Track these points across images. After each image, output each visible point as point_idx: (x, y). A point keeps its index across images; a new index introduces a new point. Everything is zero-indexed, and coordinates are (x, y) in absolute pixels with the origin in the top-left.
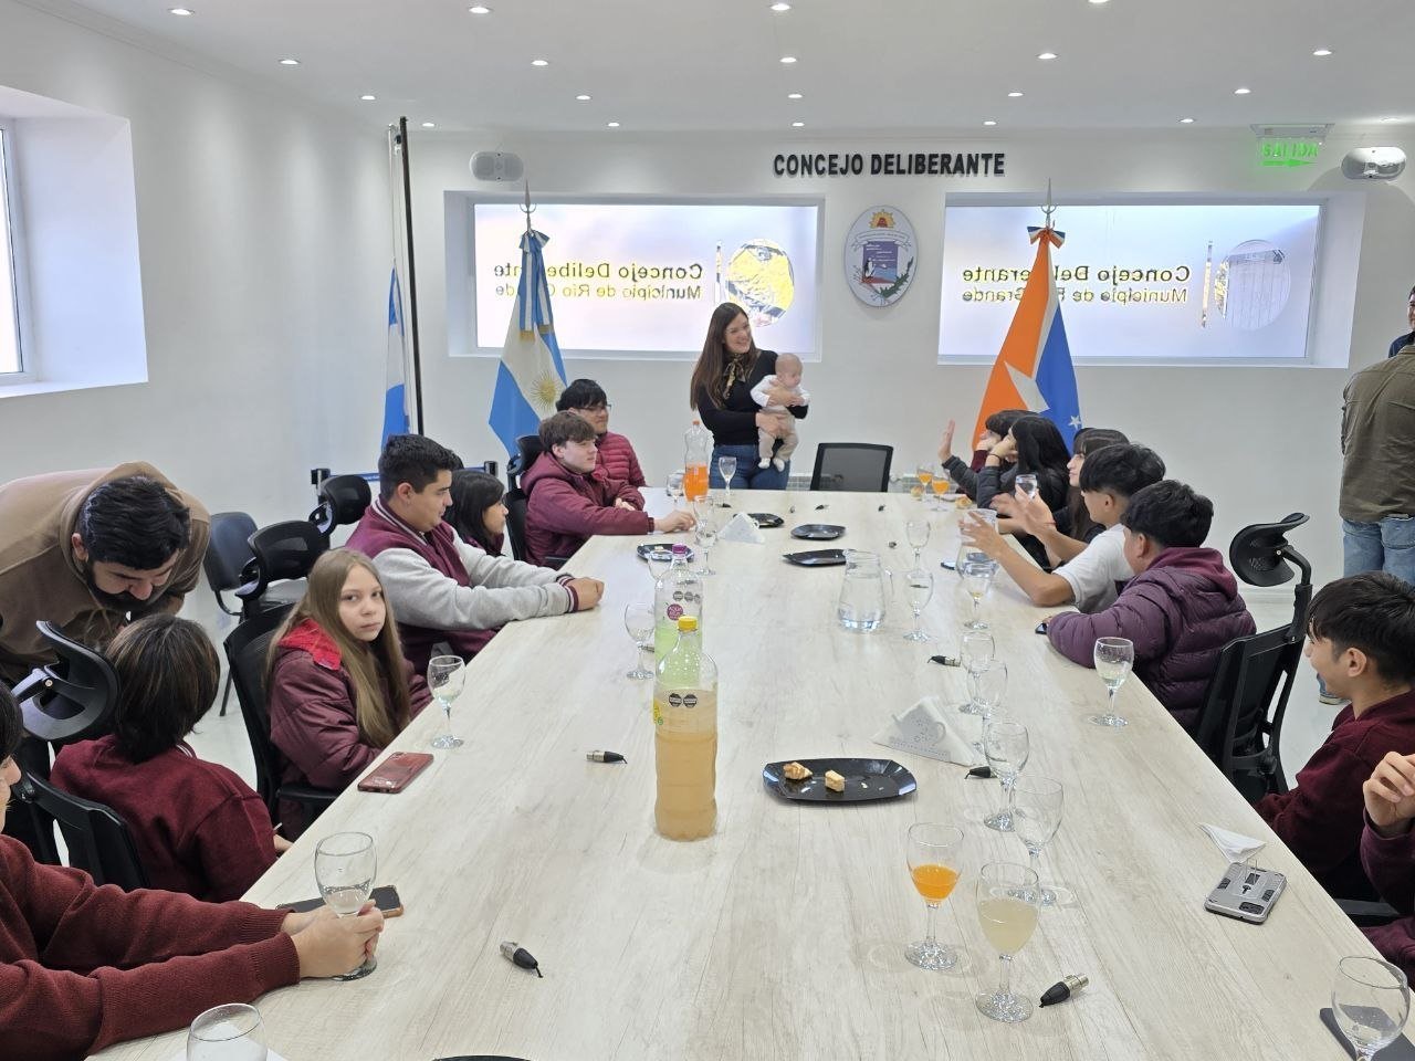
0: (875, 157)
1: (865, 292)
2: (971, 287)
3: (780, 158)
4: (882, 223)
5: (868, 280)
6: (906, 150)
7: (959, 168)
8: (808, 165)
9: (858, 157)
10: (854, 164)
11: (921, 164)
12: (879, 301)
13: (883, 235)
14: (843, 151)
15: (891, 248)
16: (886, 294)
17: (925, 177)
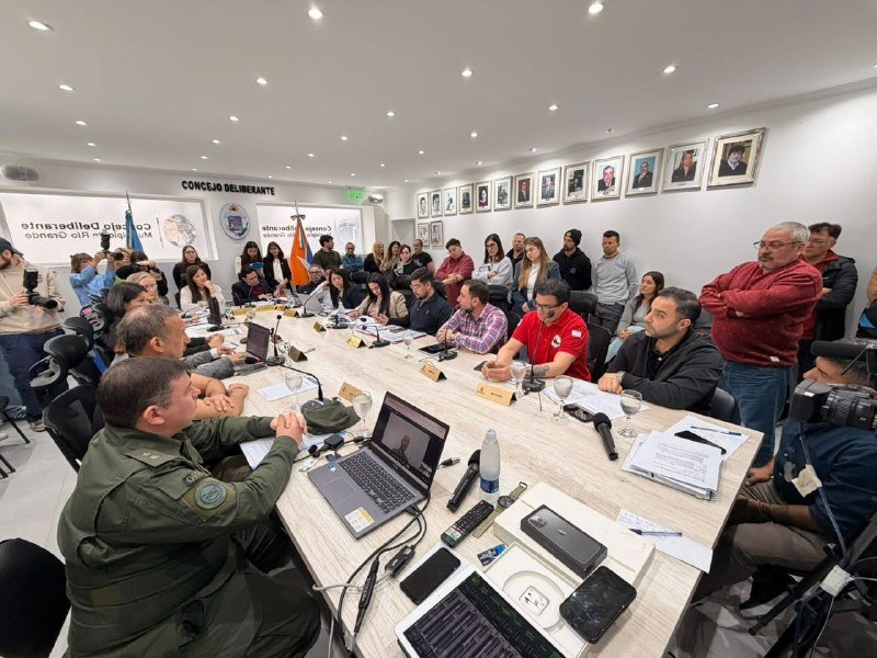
0: (226, 185)
1: (232, 234)
2: (266, 232)
3: (184, 182)
4: (234, 209)
5: (232, 230)
6: (238, 184)
7: (258, 191)
8: (198, 186)
9: (218, 185)
10: (218, 187)
11: (244, 189)
12: (238, 237)
13: (234, 214)
14: (213, 182)
15: (239, 218)
16: (240, 235)
17: (246, 194)
